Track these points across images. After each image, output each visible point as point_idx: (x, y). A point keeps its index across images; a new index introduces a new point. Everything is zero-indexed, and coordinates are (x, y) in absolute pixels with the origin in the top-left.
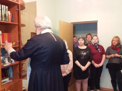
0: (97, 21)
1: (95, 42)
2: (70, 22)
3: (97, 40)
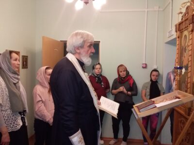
0: (99, 42)
1: (98, 73)
2: (59, 40)
3: (100, 70)
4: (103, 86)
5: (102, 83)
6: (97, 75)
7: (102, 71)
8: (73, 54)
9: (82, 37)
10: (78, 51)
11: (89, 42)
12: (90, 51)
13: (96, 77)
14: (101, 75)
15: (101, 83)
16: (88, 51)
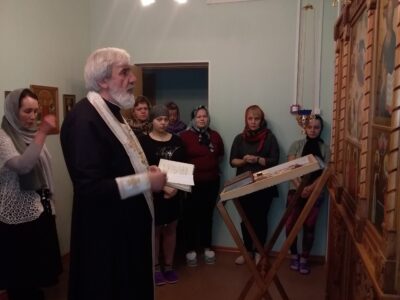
0: (208, 64)
3: (206, 119)
4: (212, 151)
5: (211, 145)
6: (200, 129)
7: (209, 121)
8: (98, 92)
9: (105, 60)
10: (104, 86)
11: (119, 67)
12: (126, 82)
13: (198, 133)
14: (209, 130)
15: (208, 144)
16: (122, 81)
